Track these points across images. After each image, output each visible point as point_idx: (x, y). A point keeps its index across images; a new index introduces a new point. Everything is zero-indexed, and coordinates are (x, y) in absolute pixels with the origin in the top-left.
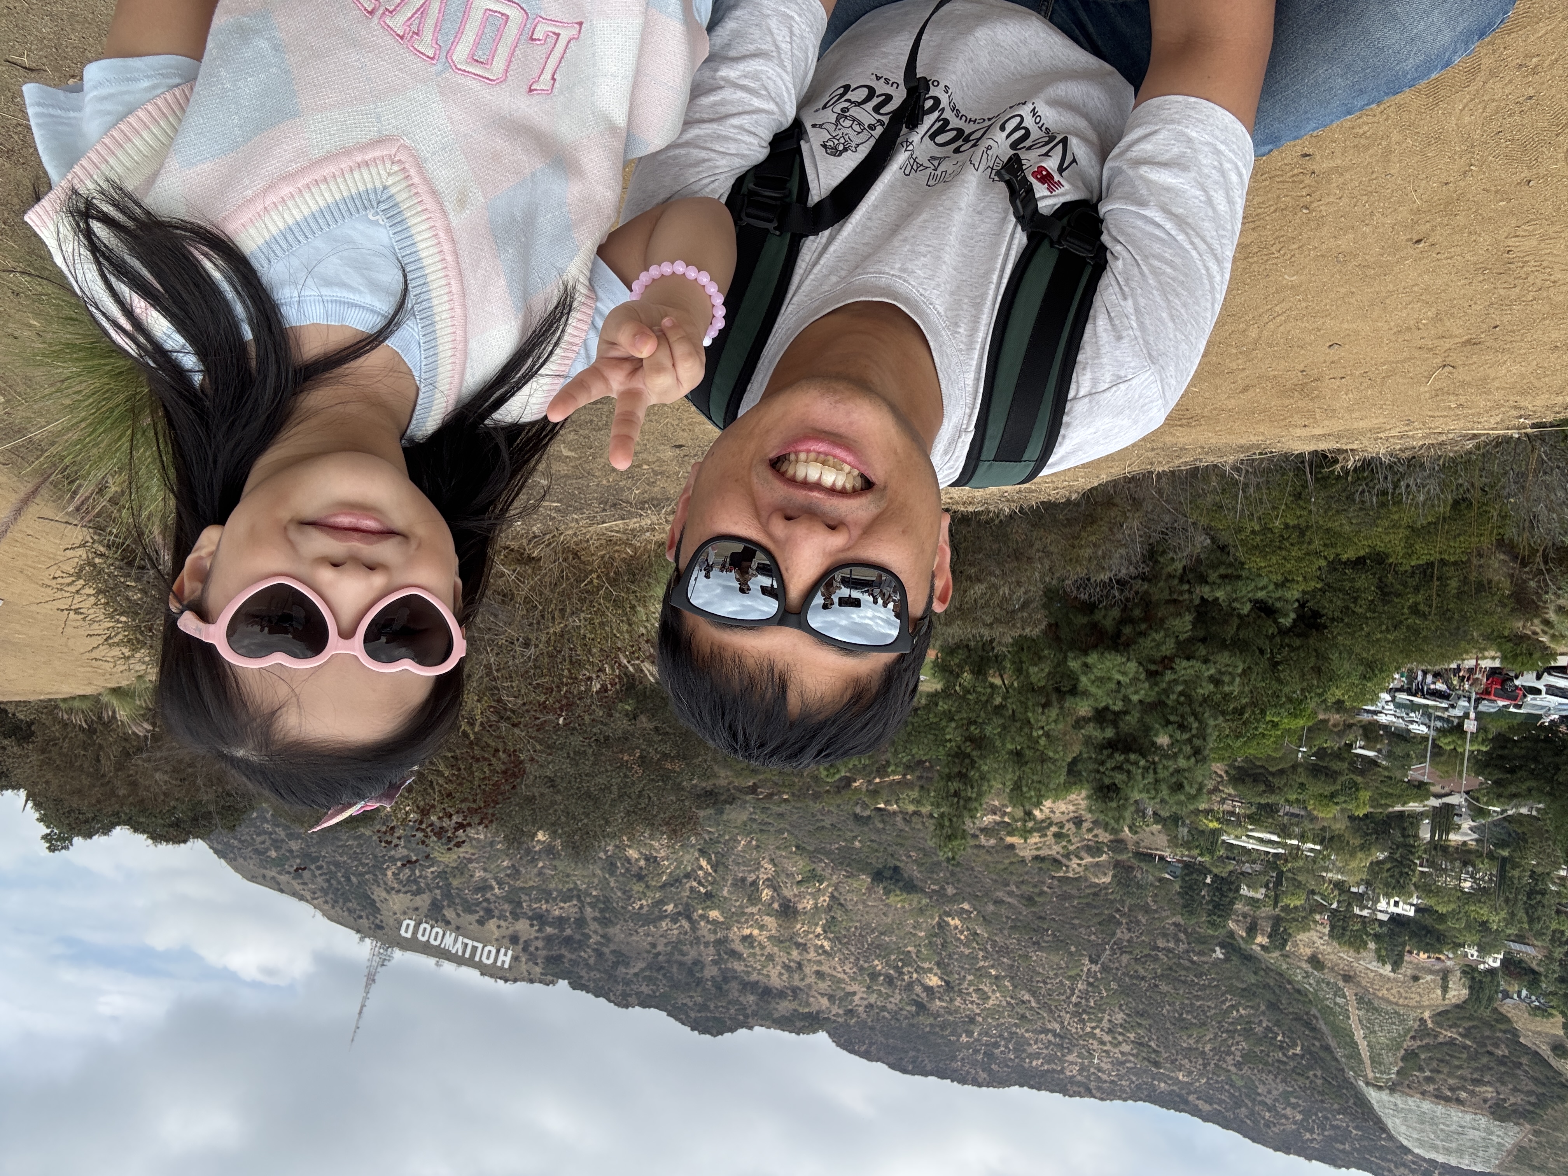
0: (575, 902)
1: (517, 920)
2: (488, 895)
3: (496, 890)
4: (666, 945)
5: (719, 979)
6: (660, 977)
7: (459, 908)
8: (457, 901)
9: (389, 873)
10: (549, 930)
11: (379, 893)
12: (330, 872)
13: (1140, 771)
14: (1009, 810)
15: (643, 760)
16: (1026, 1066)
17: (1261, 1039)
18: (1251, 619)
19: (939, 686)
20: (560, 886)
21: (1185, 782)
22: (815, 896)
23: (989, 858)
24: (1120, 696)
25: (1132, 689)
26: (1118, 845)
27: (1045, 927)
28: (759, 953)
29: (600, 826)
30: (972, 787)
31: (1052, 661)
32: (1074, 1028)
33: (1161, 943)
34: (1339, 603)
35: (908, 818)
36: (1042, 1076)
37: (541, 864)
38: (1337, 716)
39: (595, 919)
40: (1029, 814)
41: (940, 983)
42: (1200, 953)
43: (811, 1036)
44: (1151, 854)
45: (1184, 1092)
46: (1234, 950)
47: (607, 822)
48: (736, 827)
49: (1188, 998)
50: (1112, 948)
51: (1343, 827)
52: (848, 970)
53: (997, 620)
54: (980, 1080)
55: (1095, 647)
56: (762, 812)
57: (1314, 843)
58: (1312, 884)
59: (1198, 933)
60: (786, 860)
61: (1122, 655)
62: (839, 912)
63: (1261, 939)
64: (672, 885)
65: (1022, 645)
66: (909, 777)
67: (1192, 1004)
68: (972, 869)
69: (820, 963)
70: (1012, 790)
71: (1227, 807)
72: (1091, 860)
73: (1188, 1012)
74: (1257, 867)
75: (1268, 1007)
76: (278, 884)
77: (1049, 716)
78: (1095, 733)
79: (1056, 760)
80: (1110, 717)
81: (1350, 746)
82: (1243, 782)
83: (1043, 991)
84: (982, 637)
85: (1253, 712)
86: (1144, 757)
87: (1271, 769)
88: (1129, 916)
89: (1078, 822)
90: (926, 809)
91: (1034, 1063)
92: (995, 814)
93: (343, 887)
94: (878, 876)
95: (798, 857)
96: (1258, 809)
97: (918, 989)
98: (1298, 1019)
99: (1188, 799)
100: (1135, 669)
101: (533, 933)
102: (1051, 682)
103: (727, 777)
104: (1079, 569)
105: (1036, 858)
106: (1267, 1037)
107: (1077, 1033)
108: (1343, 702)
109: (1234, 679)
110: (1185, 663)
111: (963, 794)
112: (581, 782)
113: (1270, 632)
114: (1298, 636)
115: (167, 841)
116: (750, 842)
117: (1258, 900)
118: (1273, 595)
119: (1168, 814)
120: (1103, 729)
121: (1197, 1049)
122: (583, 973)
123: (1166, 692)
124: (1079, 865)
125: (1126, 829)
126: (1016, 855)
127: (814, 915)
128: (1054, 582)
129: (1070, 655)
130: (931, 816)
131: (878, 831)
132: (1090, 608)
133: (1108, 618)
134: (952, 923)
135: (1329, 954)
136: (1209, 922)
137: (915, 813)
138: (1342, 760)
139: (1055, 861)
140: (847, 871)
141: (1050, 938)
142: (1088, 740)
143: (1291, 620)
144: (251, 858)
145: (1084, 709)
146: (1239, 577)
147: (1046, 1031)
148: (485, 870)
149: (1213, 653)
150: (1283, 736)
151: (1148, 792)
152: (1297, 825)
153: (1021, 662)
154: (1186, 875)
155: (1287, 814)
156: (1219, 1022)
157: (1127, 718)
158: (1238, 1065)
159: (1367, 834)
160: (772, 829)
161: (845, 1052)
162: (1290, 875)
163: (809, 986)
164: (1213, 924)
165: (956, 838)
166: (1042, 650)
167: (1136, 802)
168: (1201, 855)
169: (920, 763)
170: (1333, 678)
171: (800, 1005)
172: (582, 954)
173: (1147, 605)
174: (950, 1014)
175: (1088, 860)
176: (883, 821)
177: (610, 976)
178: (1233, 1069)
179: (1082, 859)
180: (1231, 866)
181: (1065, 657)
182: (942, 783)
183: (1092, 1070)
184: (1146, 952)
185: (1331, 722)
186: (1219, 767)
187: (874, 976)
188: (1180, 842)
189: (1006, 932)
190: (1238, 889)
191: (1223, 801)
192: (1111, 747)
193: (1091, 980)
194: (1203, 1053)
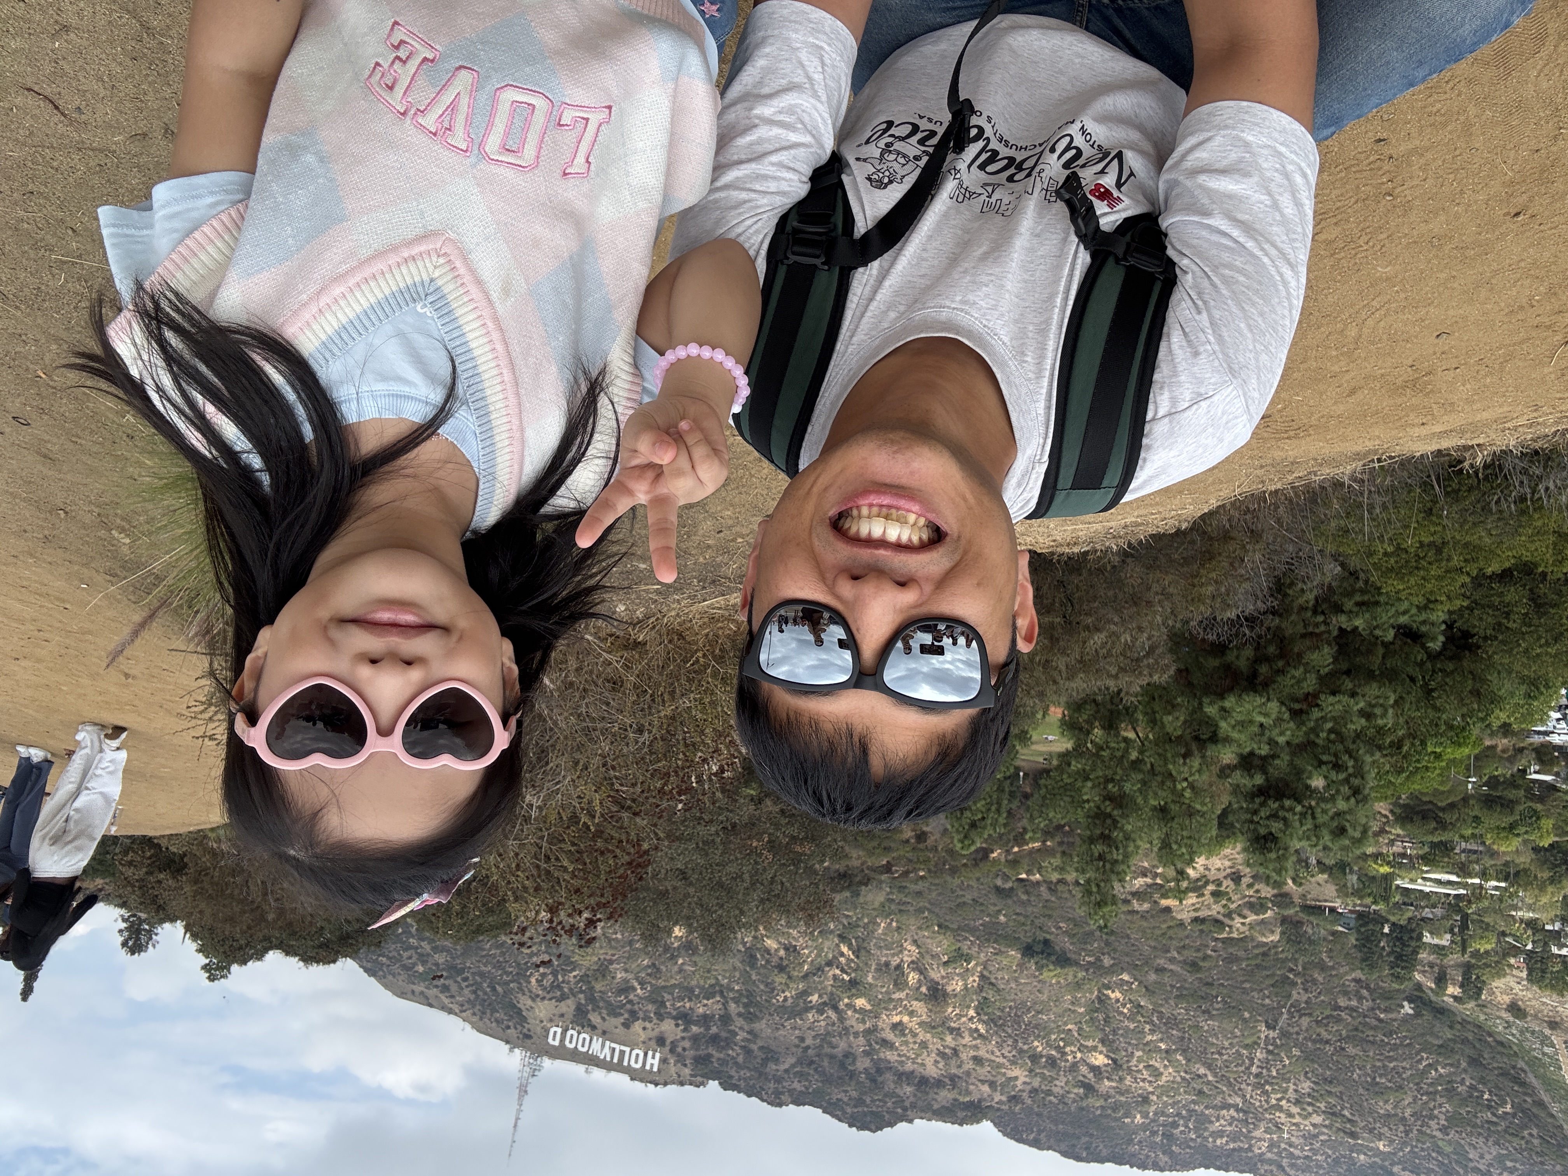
0: (718, 998)
1: (662, 1020)
2: (631, 997)
3: (639, 991)
4: (814, 1037)
5: (873, 1071)
6: (812, 1072)
7: (604, 1011)
8: (601, 1004)
9: (533, 980)
10: (695, 1029)
11: (524, 1002)
12: (476, 983)
13: (1297, 817)
14: (1160, 870)
15: (772, 845)
16: (1210, 1145)
17: (1465, 1099)
18: (1397, 646)
19: (1067, 745)
20: (702, 982)
21: (1348, 825)
22: (963, 976)
23: (1145, 924)
24: (1265, 739)
25: (1277, 731)
26: (1283, 899)
27: (1214, 993)
28: (911, 1041)
29: (736, 917)
30: (1117, 849)
31: (1187, 709)
32: (1258, 1101)
33: (1342, 1002)
34: (1490, 619)
35: (1052, 888)
36: (1228, 1156)
37: (680, 961)
38: (1505, 741)
39: (740, 1015)
40: (1181, 873)
41: (1106, 1061)
42: (1386, 1011)
43: (975, 1126)
44: (1320, 907)
45: (1387, 1163)
46: (1425, 1004)
47: (742, 913)
48: (874, 909)
49: (1379, 1060)
50: (1289, 1011)
51: (1528, 861)
52: (1007, 1054)
53: (1122, 670)
54: (1161, 1164)
55: (1231, 689)
56: (899, 892)
57: (1499, 880)
58: (1502, 926)
59: (1381, 988)
60: (929, 941)
61: (1261, 696)
62: (991, 992)
63: (1453, 990)
64: (814, 975)
65: (1152, 693)
66: (1049, 843)
67: (1384, 1066)
68: (1128, 937)
69: (976, 1047)
70: (1160, 849)
71: (1397, 848)
72: (1255, 917)
73: (1381, 1076)
74: (1439, 911)
75: (1469, 1064)
76: (427, 998)
77: (1191, 767)
78: (1243, 781)
79: (1204, 813)
80: (1256, 762)
81: (1524, 772)
82: (1412, 820)
83: (1219, 1063)
84: (1108, 689)
85: (1413, 744)
86: (1299, 803)
87: (1440, 804)
88: (1304, 975)
89: (1236, 878)
90: (1071, 877)
91: (1218, 1142)
92: (1146, 876)
93: (489, 998)
94: (1028, 951)
95: (942, 937)
96: (1431, 847)
97: (1084, 1069)
98: (1504, 1074)
99: (1353, 843)
100: (1277, 709)
101: (679, 1033)
102: (1188, 731)
103: (859, 857)
104: (1202, 608)
105: (1196, 920)
106: (1472, 1097)
107: (1261, 1106)
108: (1510, 725)
109: (1386, 711)
110: (1331, 699)
111: (1108, 857)
112: (712, 873)
113: (1419, 658)
114: (1451, 658)
115: (318, 962)
116: (890, 924)
117: (1444, 947)
118: (1416, 618)
119: (1333, 862)
120: (1252, 777)
121: (1396, 1115)
122: (733, 1073)
123: (1314, 730)
124: (1243, 924)
125: (1290, 882)
126: (1173, 918)
127: (965, 996)
128: (1178, 625)
129: (1206, 700)
130: (1077, 883)
131: (1023, 903)
132: (1220, 649)
133: (1242, 659)
134: (1112, 996)
135: (1530, 1000)
136: (1392, 975)
137: (1060, 881)
138: (1517, 787)
139: (1217, 921)
140: (995, 949)
141: (1220, 1005)
142: (1236, 790)
143: (1440, 644)
144: (399, 974)
145: (1228, 756)
146: (1377, 603)
147: (1227, 1106)
148: (626, 971)
149: (1360, 686)
150: (1448, 767)
151: (1308, 839)
152: (1477, 862)
153: (1154, 713)
154: (1361, 926)
155: (1463, 851)
156: (1417, 1084)
157: (1277, 762)
158: (1444, 1130)
159: (1556, 866)
160: (911, 909)
161: (1013, 1142)
162: (1475, 917)
163: (968, 1073)
164: (1397, 977)
165: (1106, 904)
166: (1176, 698)
167: (1297, 851)
168: (1375, 902)
169: (1059, 827)
170: (1496, 700)
171: (960, 1094)
172: (730, 1052)
173: (1282, 641)
174: (1122, 1094)
175: (1252, 918)
176: (1027, 893)
177: (761, 1074)
178: (1438, 1134)
179: (1245, 917)
180: (1410, 912)
181: (1201, 703)
182: (1084, 847)
183: (1283, 1146)
184: (1328, 1012)
185: (1500, 748)
186: (1382, 807)
187: (1035, 1058)
188: (1350, 891)
189: (1172, 1002)
190: (1420, 937)
191: (1392, 843)
192: (1263, 794)
193: (1271, 1048)
194: (1404, 1119)
